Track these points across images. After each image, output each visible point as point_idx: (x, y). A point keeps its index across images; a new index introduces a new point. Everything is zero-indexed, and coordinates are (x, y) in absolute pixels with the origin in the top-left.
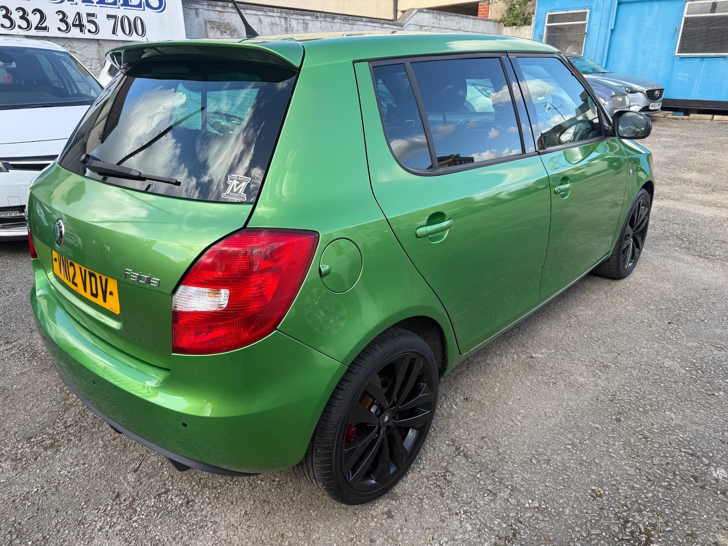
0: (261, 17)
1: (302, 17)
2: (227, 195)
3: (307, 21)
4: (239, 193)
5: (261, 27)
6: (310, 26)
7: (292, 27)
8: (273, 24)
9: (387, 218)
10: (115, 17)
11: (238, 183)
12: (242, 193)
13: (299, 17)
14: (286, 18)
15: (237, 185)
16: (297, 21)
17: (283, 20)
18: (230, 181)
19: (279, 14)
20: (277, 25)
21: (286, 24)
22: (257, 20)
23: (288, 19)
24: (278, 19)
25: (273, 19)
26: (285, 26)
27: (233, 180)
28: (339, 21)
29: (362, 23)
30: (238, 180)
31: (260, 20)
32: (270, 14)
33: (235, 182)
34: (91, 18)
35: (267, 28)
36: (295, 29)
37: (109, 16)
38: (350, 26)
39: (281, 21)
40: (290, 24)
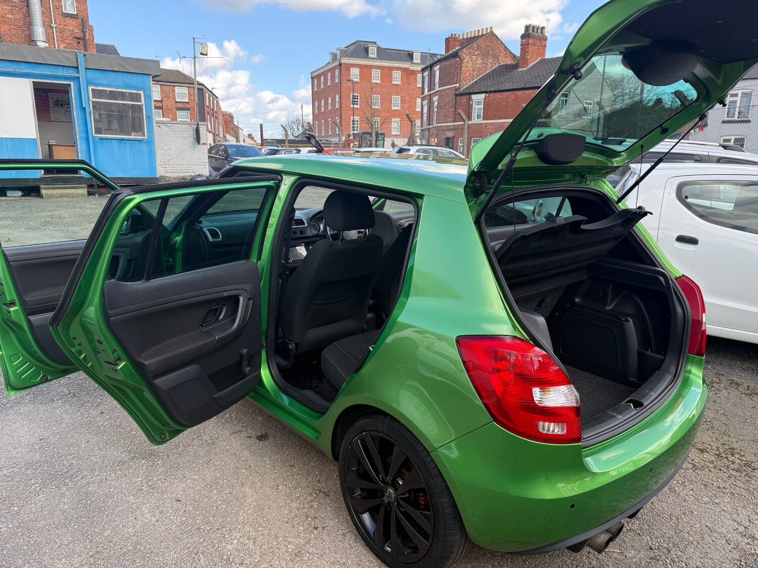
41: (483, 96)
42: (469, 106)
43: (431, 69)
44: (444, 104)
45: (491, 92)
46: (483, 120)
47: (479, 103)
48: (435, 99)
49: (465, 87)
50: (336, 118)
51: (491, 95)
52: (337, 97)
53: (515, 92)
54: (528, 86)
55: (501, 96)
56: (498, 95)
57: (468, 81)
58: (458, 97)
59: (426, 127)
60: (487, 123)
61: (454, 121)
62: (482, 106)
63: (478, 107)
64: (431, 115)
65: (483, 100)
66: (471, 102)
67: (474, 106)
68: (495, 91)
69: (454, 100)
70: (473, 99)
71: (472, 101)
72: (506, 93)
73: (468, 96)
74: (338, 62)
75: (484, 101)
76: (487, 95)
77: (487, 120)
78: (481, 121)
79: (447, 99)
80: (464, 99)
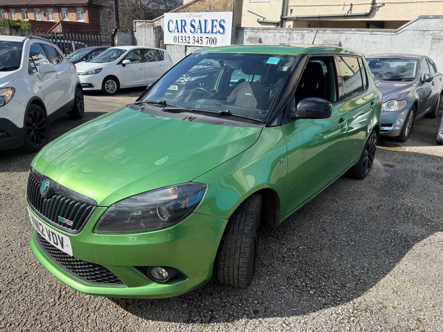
0: (276, 33)
1: (301, 32)
3: (304, 34)
5: (275, 39)
6: (306, 36)
7: (293, 38)
8: (281, 36)
10: (208, 38)
13: (299, 31)
14: (290, 33)
16: (297, 34)
17: (288, 34)
19: (287, 31)
20: (284, 37)
21: (290, 36)
22: (273, 35)
23: (292, 33)
24: (285, 34)
25: (282, 34)
26: (289, 38)
28: (330, 32)
29: (350, 32)
31: (275, 35)
32: (281, 31)
34: (201, 39)
35: (278, 39)
36: (295, 38)
37: (206, 38)
38: (339, 35)
39: (287, 35)
40: (292, 36)
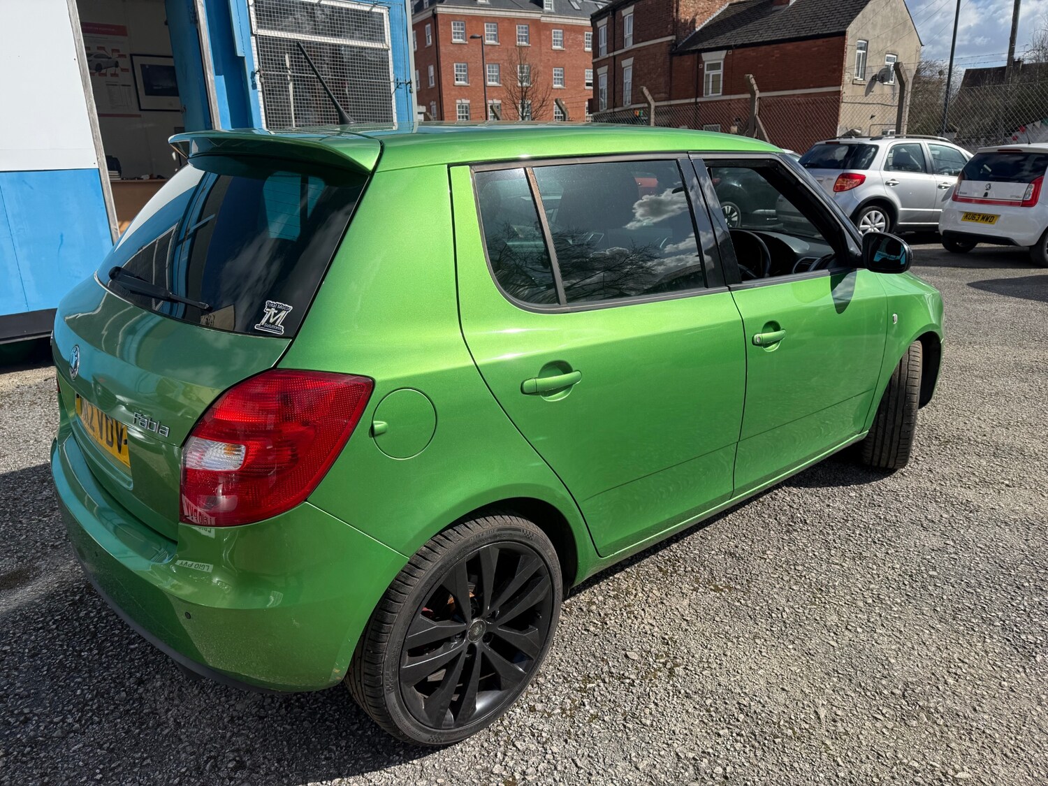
2: (261, 326)
4: (276, 324)
9: (477, 364)
11: (276, 312)
12: (279, 325)
15: (275, 314)
18: (268, 310)
27: (270, 308)
30: (276, 309)
33: (273, 311)
41: (723, 54)
42: (698, 72)
43: (614, 15)
44: (646, 71)
45: (737, 47)
46: (723, 94)
47: (714, 67)
48: (627, 63)
49: (684, 41)
50: (431, 104)
51: (738, 51)
52: (431, 69)
53: (781, 45)
54: (803, 34)
55: (755, 54)
56: (750, 52)
57: (688, 31)
58: (674, 58)
59: (608, 111)
60: (731, 100)
61: (670, 99)
62: (720, 72)
63: (712, 73)
64: (617, 89)
65: (722, 62)
66: (701, 66)
67: (706, 72)
68: (743, 46)
69: (668, 64)
70: (704, 60)
71: (703, 63)
72: (764, 47)
73: (696, 55)
74: (431, 12)
75: (724, 62)
76: (730, 52)
77: (731, 94)
78: (719, 96)
79: (652, 62)
80: (688, 61)
